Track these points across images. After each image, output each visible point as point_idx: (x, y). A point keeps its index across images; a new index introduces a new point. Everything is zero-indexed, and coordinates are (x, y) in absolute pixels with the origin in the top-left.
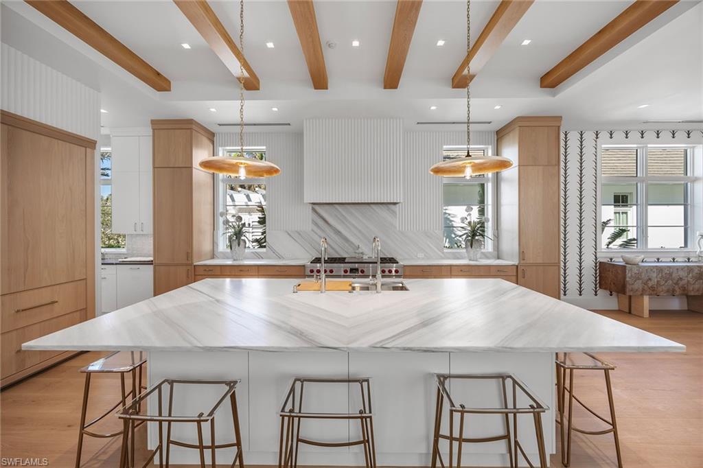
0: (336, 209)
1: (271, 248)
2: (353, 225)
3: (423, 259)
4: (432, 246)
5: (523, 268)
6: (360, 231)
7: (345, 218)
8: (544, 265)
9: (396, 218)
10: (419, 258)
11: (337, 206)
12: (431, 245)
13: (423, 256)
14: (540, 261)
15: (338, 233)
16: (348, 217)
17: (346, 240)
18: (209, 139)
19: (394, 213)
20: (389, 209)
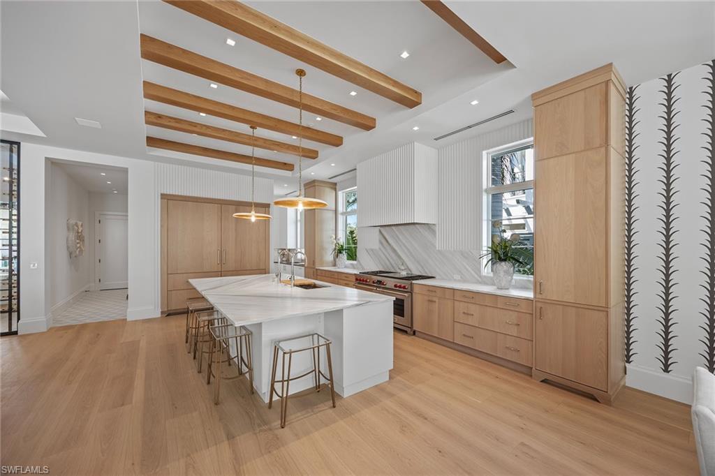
1: (359, 261)
2: (404, 244)
3: (459, 281)
4: (469, 269)
5: (539, 305)
6: (408, 250)
7: (398, 238)
8: (576, 306)
9: (435, 237)
10: (455, 280)
11: (393, 228)
12: (467, 267)
13: (459, 278)
14: (570, 298)
15: (394, 251)
16: (400, 237)
17: (399, 257)
18: (332, 188)
19: (434, 232)
20: (429, 228)
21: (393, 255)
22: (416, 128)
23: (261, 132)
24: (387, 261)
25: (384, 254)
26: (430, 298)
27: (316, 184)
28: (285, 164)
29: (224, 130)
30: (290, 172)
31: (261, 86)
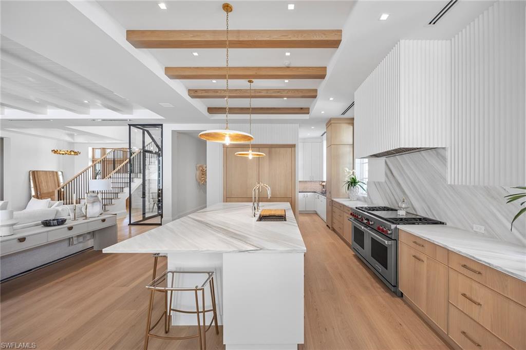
0: (397, 159)
2: (408, 177)
4: (499, 215)
6: (412, 183)
7: (403, 170)
9: (447, 167)
12: (495, 212)
15: (399, 184)
16: (405, 168)
18: (349, 123)
19: (444, 159)
20: (438, 154)
21: (398, 190)
22: (384, 17)
23: (260, 84)
24: (392, 197)
25: (389, 188)
26: (418, 255)
27: (332, 122)
28: (302, 108)
29: (236, 90)
30: (308, 115)
31: (209, 38)
